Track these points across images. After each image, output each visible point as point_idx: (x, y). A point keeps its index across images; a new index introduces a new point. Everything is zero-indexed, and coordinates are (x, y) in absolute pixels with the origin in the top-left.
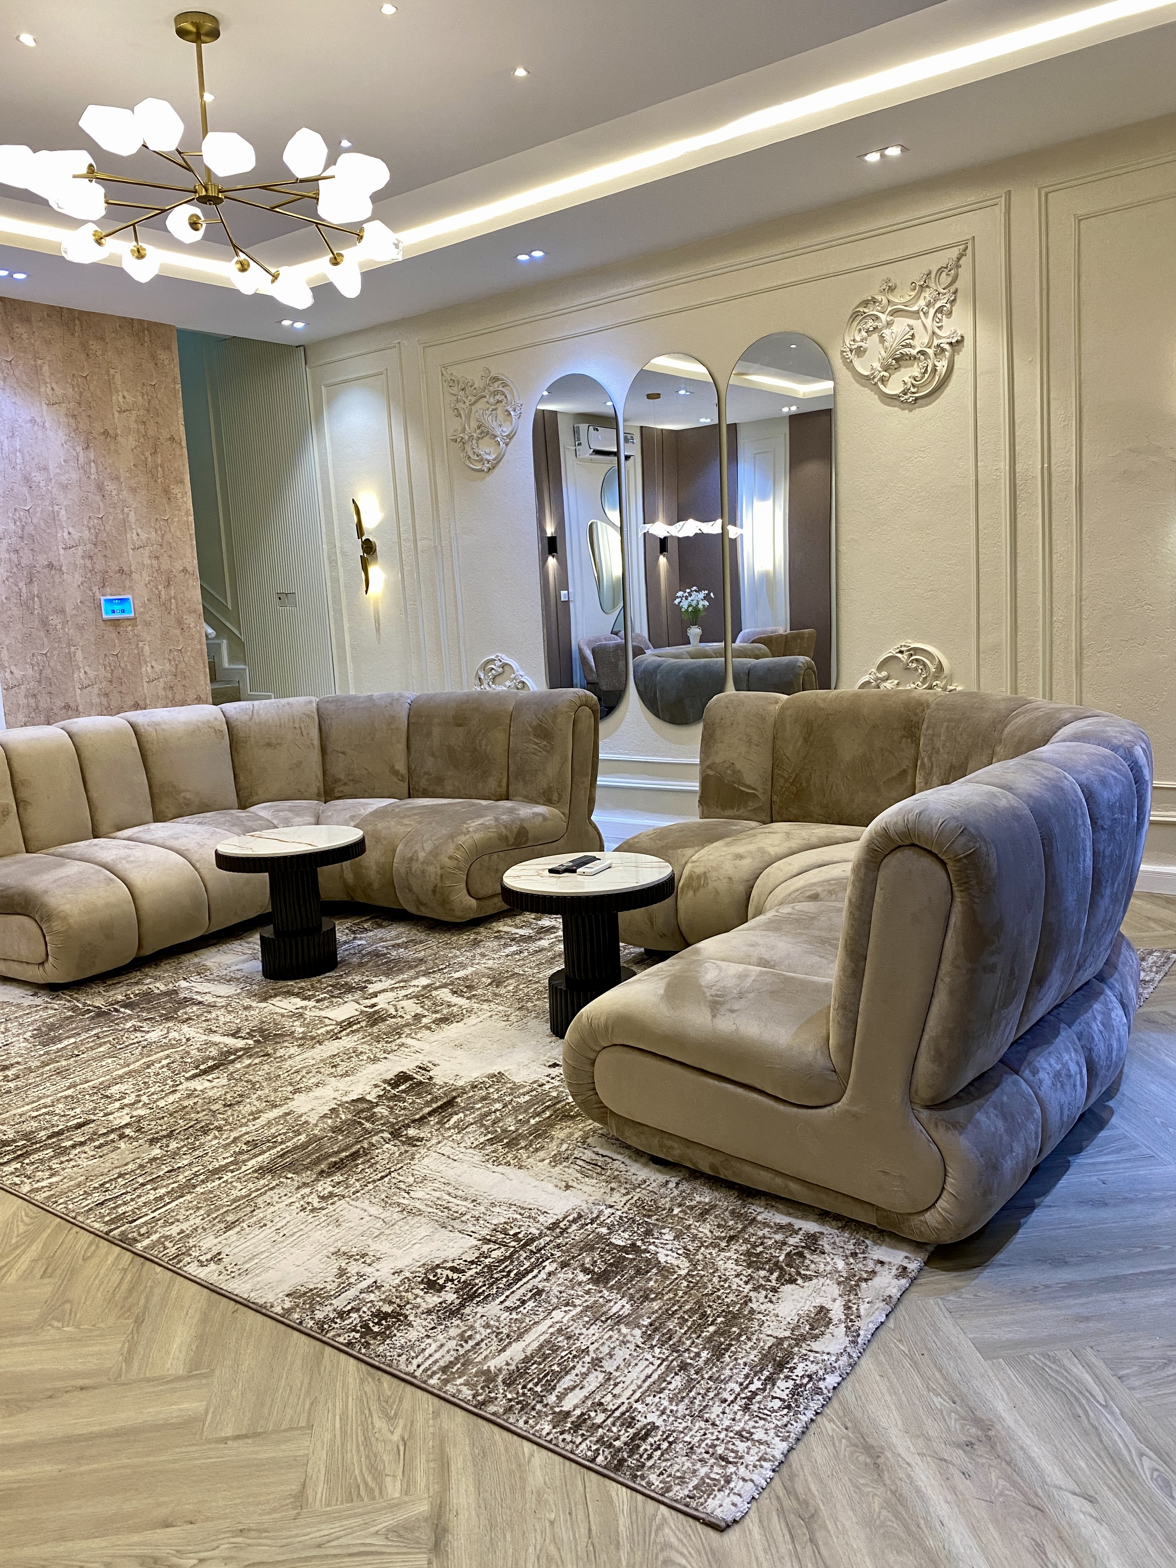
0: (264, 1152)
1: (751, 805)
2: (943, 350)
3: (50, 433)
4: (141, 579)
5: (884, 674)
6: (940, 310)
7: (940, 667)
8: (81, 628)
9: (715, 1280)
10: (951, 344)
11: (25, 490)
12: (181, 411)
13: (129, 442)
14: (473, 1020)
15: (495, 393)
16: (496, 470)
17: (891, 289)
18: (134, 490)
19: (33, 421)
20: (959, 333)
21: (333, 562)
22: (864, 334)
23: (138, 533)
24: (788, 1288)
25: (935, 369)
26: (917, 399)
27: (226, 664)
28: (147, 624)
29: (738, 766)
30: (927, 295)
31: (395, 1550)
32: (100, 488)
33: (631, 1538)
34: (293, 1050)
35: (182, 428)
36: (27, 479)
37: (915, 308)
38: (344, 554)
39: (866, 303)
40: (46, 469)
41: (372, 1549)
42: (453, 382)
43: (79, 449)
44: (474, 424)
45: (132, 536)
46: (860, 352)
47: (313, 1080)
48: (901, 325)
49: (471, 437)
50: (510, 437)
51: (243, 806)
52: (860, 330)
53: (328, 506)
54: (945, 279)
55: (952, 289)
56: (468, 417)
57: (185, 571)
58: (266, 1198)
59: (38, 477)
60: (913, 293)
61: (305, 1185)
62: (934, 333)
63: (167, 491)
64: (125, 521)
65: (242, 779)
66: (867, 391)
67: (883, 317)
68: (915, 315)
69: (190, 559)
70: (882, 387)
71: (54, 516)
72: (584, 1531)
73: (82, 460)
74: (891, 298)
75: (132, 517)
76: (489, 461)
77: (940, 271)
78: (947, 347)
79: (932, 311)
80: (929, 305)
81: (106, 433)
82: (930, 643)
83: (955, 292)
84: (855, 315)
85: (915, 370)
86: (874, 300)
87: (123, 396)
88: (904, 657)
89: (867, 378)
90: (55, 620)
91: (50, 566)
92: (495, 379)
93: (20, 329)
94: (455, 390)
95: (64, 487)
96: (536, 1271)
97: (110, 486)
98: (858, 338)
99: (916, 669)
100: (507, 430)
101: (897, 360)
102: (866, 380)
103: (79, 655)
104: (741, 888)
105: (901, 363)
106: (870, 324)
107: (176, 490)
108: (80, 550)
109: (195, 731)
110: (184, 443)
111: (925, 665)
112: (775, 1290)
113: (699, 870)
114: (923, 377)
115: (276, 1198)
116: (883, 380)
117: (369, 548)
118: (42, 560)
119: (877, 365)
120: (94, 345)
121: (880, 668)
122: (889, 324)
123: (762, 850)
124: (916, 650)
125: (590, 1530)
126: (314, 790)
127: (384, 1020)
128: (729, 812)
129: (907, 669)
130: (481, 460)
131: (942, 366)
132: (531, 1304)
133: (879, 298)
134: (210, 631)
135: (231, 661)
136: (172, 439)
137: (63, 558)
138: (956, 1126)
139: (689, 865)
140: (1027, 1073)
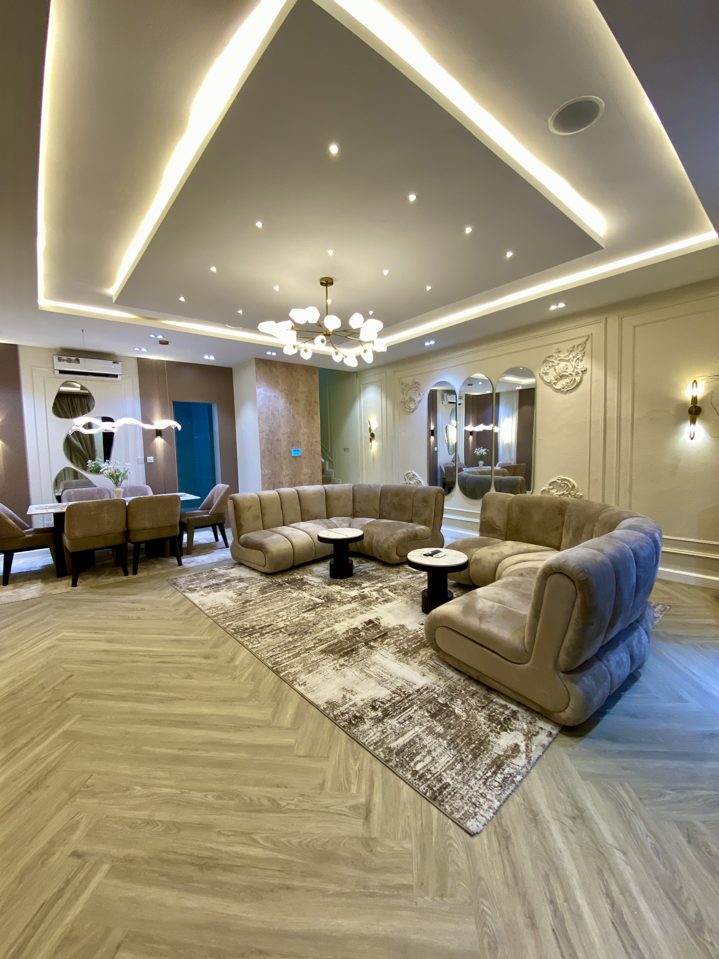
0: (323, 644)
1: (499, 533)
2: (579, 373)
3: (280, 400)
4: (304, 444)
5: (551, 487)
6: (578, 359)
7: (573, 486)
8: (285, 459)
9: (476, 724)
10: (582, 371)
11: (272, 417)
12: (318, 393)
13: (302, 403)
14: (395, 602)
15: (416, 387)
16: (415, 412)
17: (559, 352)
18: (303, 417)
19: (275, 397)
20: (585, 367)
21: (361, 439)
22: (548, 367)
23: (303, 430)
24: (503, 733)
25: (575, 380)
26: (568, 390)
27: (327, 469)
28: (304, 458)
29: (494, 519)
30: (573, 354)
31: (352, 815)
32: (293, 416)
33: (437, 831)
34: (336, 606)
35: (318, 398)
36: (273, 414)
37: (568, 359)
38: (365, 437)
39: (549, 357)
40: (278, 411)
41: (344, 813)
42: (402, 383)
43: (288, 405)
44: (408, 397)
45: (302, 431)
46: (546, 374)
47: (342, 618)
48: (562, 365)
49: (407, 401)
50: (420, 401)
51: (328, 517)
53: (361, 422)
54: (580, 348)
55: (583, 352)
56: (407, 395)
57: (316, 442)
58: (322, 662)
59: (276, 413)
60: (568, 353)
61: (335, 659)
62: (575, 367)
63: (313, 417)
64: (300, 426)
65: (328, 509)
66: (548, 387)
67: (556, 362)
68: (568, 361)
69: (318, 438)
70: (554, 386)
71: (279, 425)
72: (420, 823)
73: (289, 408)
74: (559, 355)
75: (302, 425)
76: (413, 409)
77: (579, 345)
78: (580, 372)
79: (575, 360)
80: (574, 357)
81: (296, 400)
82: (570, 477)
83: (584, 353)
84: (545, 361)
85: (567, 380)
86: (552, 356)
87: (302, 388)
88: (559, 482)
89: (549, 383)
90: (278, 456)
91: (278, 440)
92: (416, 383)
93: (273, 369)
94: (403, 386)
95: (283, 416)
96: (410, 709)
97: (296, 416)
98: (546, 369)
99: (564, 486)
100: (419, 399)
101: (560, 377)
102: (548, 384)
103: (284, 467)
104: (494, 566)
105: (562, 378)
106: (551, 364)
107: (315, 417)
108: (286, 435)
109: (315, 494)
110: (319, 403)
111: (568, 485)
112: (498, 733)
113: (478, 557)
114: (570, 383)
115: (325, 663)
116: (555, 384)
117: (372, 435)
118: (275, 438)
119: (553, 378)
120: (294, 373)
121: (550, 485)
122: (558, 364)
123: (502, 553)
124: (564, 480)
125: (422, 824)
126: (350, 514)
127: (366, 598)
128: (490, 535)
129: (560, 486)
130: (410, 409)
131: (578, 379)
132: (407, 722)
133: (554, 355)
134: (323, 460)
135: (329, 468)
136: (315, 401)
137: (281, 437)
138: (574, 681)
139: (474, 555)
140: (605, 661)
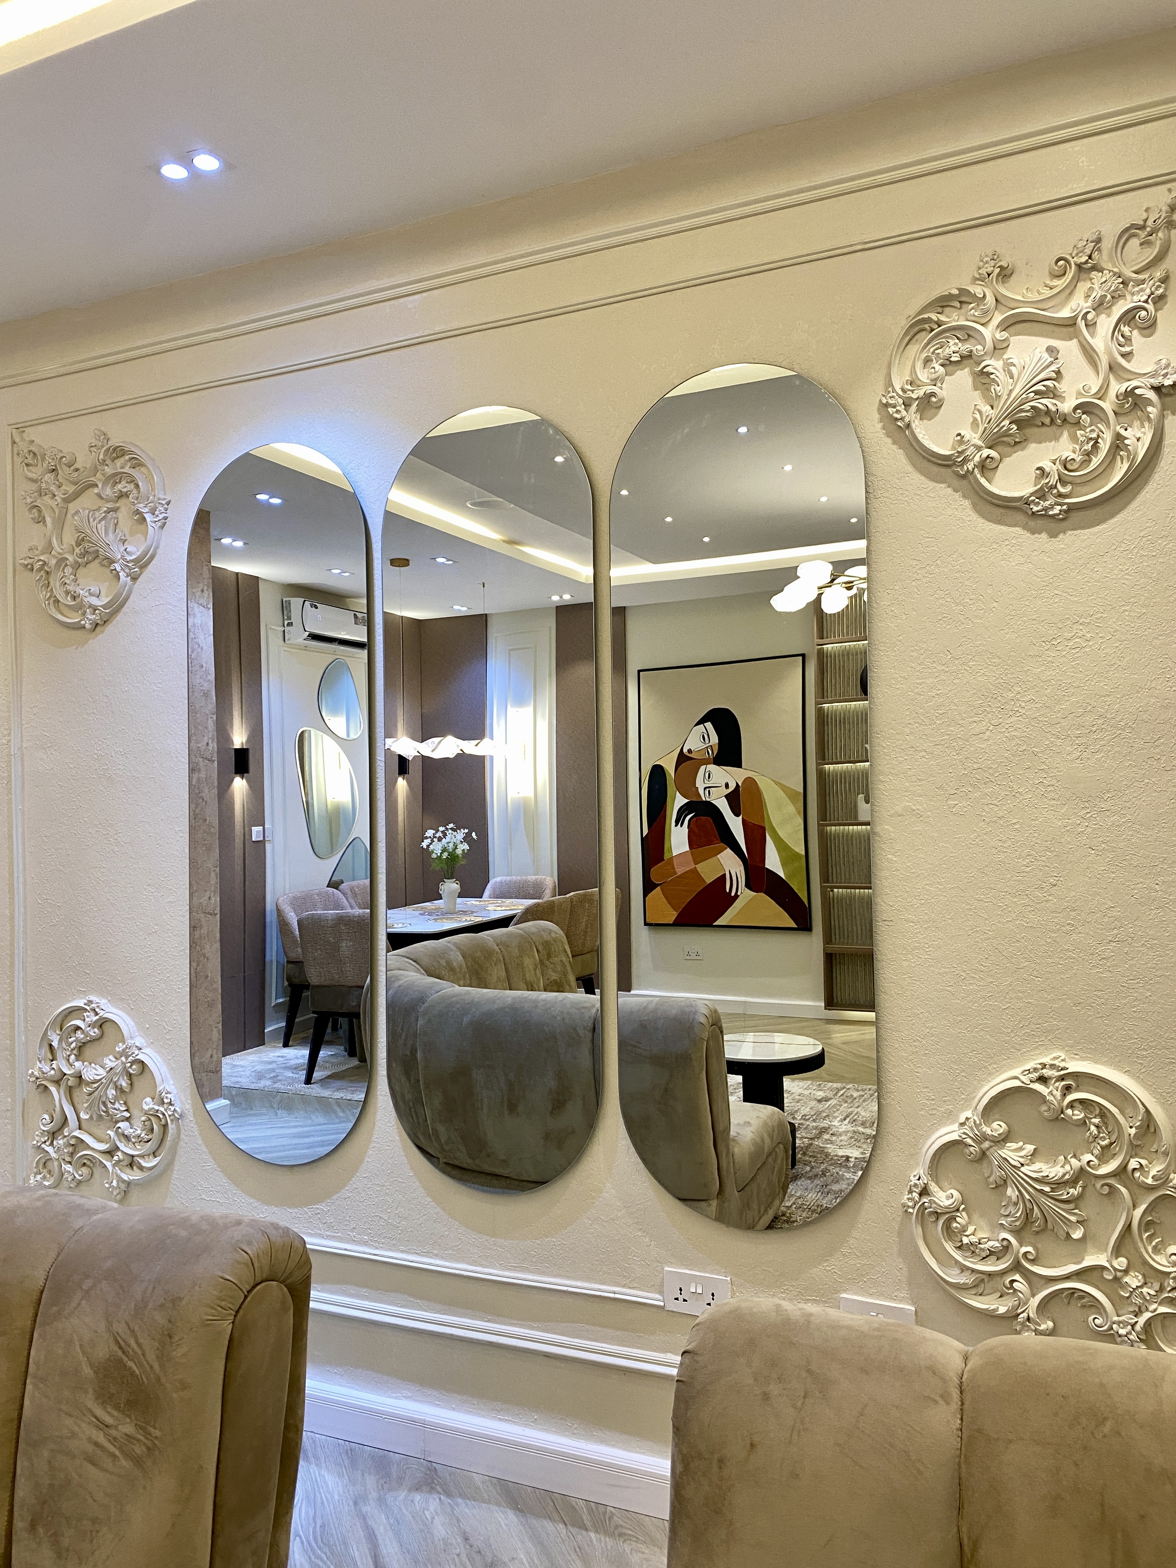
2: (1140, 404)
5: (999, 1127)
7: (1148, 1125)
10: (1157, 389)
15: (115, 479)
16: (110, 628)
17: (1005, 274)
22: (939, 368)
25: (1118, 443)
26: (1072, 508)
30: (1095, 285)
37: (1065, 313)
42: (34, 456)
44: (70, 538)
46: (928, 405)
48: (1030, 350)
52: (927, 361)
54: (1140, 252)
55: (1158, 274)
56: (60, 523)
60: (1060, 283)
62: (1113, 366)
66: (943, 490)
67: (988, 333)
68: (1066, 327)
70: (982, 481)
74: (1003, 290)
76: (95, 609)
77: (1129, 232)
78: (1151, 395)
79: (1107, 320)
80: (1100, 306)
82: (1117, 1064)
83: (1165, 280)
84: (916, 328)
85: (1068, 447)
86: (963, 299)
88: (1051, 1092)
92: (118, 452)
94: (36, 473)
98: (923, 376)
99: (1083, 1123)
100: (135, 550)
101: (1021, 424)
102: (943, 466)
105: (1030, 431)
106: (954, 347)
114: (1087, 461)
116: (985, 466)
119: (971, 434)
121: (989, 1112)
122: (1001, 348)
124: (1081, 1079)
129: (1059, 1121)
130: (80, 607)
131: (1137, 435)
